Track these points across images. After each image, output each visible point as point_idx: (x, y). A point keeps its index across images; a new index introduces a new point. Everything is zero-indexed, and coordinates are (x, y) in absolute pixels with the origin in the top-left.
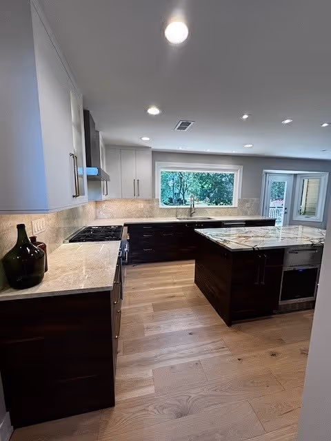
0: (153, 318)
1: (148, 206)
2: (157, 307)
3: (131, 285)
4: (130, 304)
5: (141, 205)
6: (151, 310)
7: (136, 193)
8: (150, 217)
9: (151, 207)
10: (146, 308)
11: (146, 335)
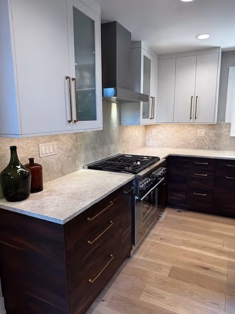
0: (162, 283)
1: (212, 133)
2: (175, 273)
3: (162, 233)
4: (146, 255)
5: (202, 132)
6: (165, 273)
7: (193, 116)
8: (215, 149)
9: (216, 135)
10: (160, 268)
11: (141, 299)
